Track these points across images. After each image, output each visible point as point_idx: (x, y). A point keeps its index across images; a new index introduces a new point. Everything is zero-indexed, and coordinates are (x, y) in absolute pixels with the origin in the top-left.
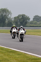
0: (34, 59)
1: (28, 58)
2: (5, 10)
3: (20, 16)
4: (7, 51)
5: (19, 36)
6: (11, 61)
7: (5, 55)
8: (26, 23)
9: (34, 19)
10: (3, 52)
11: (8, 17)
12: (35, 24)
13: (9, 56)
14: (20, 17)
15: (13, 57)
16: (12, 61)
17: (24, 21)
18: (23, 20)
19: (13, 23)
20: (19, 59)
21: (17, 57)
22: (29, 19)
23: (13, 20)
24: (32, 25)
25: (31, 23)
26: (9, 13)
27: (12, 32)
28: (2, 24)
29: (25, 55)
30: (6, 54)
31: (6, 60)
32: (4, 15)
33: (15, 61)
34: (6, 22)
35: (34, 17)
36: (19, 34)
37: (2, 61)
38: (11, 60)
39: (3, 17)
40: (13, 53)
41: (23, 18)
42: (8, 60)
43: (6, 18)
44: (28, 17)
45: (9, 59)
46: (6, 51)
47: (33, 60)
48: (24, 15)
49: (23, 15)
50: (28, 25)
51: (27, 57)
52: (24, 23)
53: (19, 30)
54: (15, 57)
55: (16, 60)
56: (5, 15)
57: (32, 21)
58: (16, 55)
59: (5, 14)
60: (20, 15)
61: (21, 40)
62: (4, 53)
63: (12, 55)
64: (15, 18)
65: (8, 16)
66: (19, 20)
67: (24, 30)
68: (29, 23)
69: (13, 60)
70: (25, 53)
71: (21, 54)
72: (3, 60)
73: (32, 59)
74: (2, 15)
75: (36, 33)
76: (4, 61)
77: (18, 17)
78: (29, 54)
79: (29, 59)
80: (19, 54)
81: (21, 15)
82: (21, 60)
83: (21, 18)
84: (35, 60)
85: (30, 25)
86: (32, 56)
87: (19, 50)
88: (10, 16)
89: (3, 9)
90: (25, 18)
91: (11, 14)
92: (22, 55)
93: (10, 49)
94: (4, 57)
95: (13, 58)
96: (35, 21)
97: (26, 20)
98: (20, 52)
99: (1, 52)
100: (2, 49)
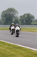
1: (33, 54)
2: (12, 10)
3: (26, 15)
6: (17, 56)
7: (12, 51)
8: (31, 21)
10: (11, 48)
11: (15, 16)
13: (16, 52)
14: (25, 16)
16: (18, 56)
17: (29, 19)
20: (25, 54)
21: (23, 52)
22: (34, 18)
23: (19, 18)
26: (16, 12)
27: (11, 29)
28: (9, 22)
29: (30, 50)
30: (13, 50)
32: (11, 14)
33: (21, 56)
34: (13, 20)
36: (15, 30)
37: (9, 56)
38: (17, 55)
39: (10, 16)
40: (19, 48)
41: (28, 17)
42: (15, 55)
43: (13, 16)
44: (33, 16)
45: (15, 54)
46: (13, 47)
48: (30, 14)
49: (28, 14)
51: (32, 52)
52: (29, 21)
54: (21, 52)
55: (22, 55)
56: (12, 14)
58: (22, 51)
61: (17, 35)
62: (11, 49)
63: (18, 51)
64: (21, 17)
65: (15, 15)
66: (25, 18)
67: (19, 27)
68: (34, 22)
69: (19, 55)
70: (30, 49)
72: (10, 55)
74: (9, 14)
76: (12, 56)
77: (24, 16)
78: (34, 50)
79: (34, 55)
80: (25, 50)
81: (27, 14)
82: (27, 55)
83: (27, 17)
87: (25, 46)
88: (16, 14)
89: (10, 8)
90: (30, 17)
92: (27, 51)
93: (17, 45)
94: (11, 53)
95: (19, 53)
98: (26, 48)
99: (8, 48)
100: (9, 45)
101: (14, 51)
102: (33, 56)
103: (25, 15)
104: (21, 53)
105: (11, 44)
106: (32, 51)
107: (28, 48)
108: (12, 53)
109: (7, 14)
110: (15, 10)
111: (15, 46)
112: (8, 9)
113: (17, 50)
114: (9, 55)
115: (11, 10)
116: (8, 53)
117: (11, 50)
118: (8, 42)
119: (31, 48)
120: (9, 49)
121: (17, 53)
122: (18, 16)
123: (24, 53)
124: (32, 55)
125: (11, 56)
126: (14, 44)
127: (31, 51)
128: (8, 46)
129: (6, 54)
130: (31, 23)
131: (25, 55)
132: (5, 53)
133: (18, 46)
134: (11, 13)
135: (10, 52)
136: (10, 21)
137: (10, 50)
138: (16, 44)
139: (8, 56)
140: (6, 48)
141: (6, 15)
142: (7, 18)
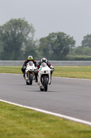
0: (85, 132)
1: (71, 130)
2: (21, 24)
3: (54, 37)
4: (25, 113)
5: (39, 80)
6: (33, 135)
7: (20, 122)
8: (67, 51)
9: (83, 42)
10: (16, 115)
11: (27, 38)
12: (86, 54)
13: (29, 125)
14: (53, 39)
15: (38, 127)
16: (35, 135)
17: (61, 47)
18: (59, 44)
19: (37, 51)
20: (51, 131)
21: (47, 126)
22: (73, 43)
23: (37, 44)
24: (80, 56)
25: (78, 51)
26: (29, 30)
28: (13, 54)
29: (65, 122)
30: (22, 120)
31: (22, 133)
32: (17, 33)
33: (42, 136)
34: (22, 49)
35: (84, 37)
37: (13, 136)
38: (33, 133)
39: (15, 39)
40: (38, 117)
41: (60, 42)
42: (27, 134)
43: (22, 40)
44: (72, 38)
45: (28, 132)
46: (22, 113)
47: (82, 135)
48: (63, 34)
49: (60, 33)
50: (71, 56)
51: (69, 127)
52: (62, 51)
53: (39, 67)
54: (42, 126)
55: (44, 133)
56: (20, 35)
57: (79, 47)
58: (44, 123)
59: (20, 31)
60: (53, 33)
62: (18, 118)
63: (35, 123)
64: (41, 40)
65: (26, 35)
66: (52, 44)
67: (49, 66)
68: (73, 52)
69: (38, 134)
70: (64, 119)
71: (56, 120)
72: (14, 134)
73: (80, 132)
74: (13, 34)
75: (88, 73)
76: (19, 135)
77: (48, 38)
78: (73, 121)
79: (74, 132)
80: (51, 121)
81: (56, 34)
82: (56, 133)
83: (56, 42)
84: (87, 135)
85: (74, 57)
86: (81, 125)
87: (51, 111)
88: (30, 35)
89: (15, 20)
90: (64, 40)
91: (33, 32)
92: (57, 123)
93: (31, 110)
95: (37, 129)
96: (86, 46)
97: (66, 45)
98: (53, 116)
99: (10, 115)
100: (13, 109)
101: (26, 123)
102: (71, 135)
103: (52, 35)
104: (42, 128)
105: (18, 107)
106: (69, 124)
107: (58, 117)
108: (19, 128)
109: (8, 33)
110: (26, 24)
111: (26, 111)
112: (11, 21)
113: (33, 121)
114: (11, 133)
115: (18, 24)
116: (9, 128)
117: (18, 120)
118: (9, 103)
119: (67, 115)
120: (13, 119)
121: (31, 128)
122: (34, 39)
123: (49, 128)
124: (69, 132)
125: (17, 136)
126: (24, 106)
127: (66, 124)
128: (9, 112)
129: (6, 130)
130: (67, 56)
131: (53, 133)
132: (3, 129)
133: (34, 110)
134: (18, 31)
135: (14, 126)
136: (14, 51)
137: (15, 121)
138: (30, 106)
139: (9, 135)
140: (5, 117)
141: (6, 37)
142: (7, 43)
